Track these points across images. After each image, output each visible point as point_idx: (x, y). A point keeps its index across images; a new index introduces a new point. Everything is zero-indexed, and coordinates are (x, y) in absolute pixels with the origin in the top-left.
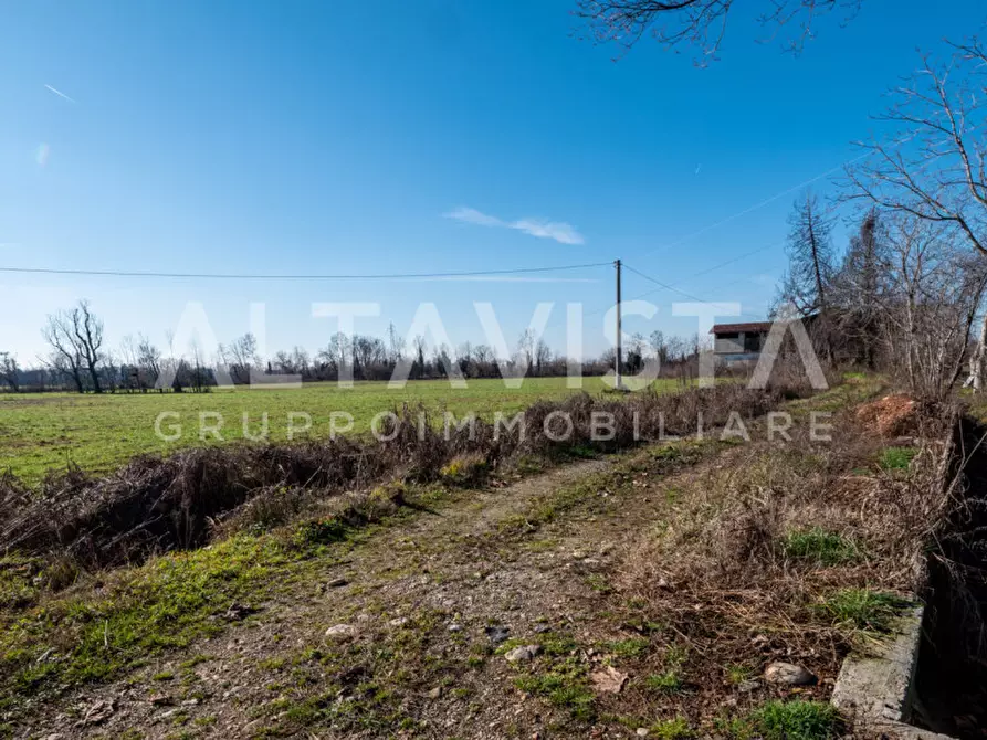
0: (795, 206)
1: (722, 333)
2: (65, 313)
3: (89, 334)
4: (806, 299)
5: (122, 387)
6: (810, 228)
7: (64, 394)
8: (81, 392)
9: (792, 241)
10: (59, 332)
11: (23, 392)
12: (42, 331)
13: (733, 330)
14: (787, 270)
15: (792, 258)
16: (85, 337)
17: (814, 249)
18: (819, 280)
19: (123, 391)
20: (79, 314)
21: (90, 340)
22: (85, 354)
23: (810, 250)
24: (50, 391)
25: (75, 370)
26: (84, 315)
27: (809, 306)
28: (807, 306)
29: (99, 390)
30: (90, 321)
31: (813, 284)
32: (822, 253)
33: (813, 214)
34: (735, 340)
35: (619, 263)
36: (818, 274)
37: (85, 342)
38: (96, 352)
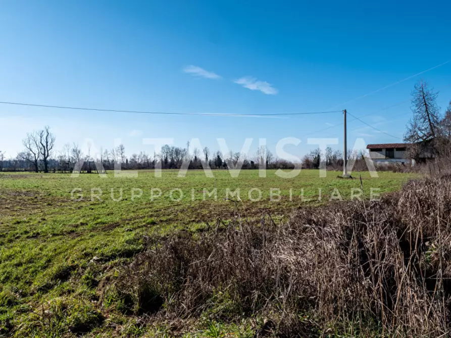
0: (415, 87)
1: (373, 149)
2: (36, 132)
3: (47, 142)
4: (423, 132)
5: (59, 170)
6: (424, 98)
7: (27, 173)
8: (37, 172)
9: (414, 104)
10: (31, 141)
11: (4, 171)
12: (23, 141)
13: (379, 147)
14: (412, 117)
15: (414, 111)
16: (45, 145)
17: (427, 108)
18: (430, 123)
19: (59, 172)
20: (43, 133)
21: (47, 146)
22: (43, 152)
23: (424, 108)
24: (19, 171)
25: (36, 160)
26: (46, 133)
27: (426, 136)
28: (425, 135)
29: (46, 171)
30: (49, 136)
31: (427, 125)
32: (431, 110)
33: (425, 91)
34: (381, 152)
35: (345, 111)
36: (429, 120)
37: (44, 147)
38: (49, 152)
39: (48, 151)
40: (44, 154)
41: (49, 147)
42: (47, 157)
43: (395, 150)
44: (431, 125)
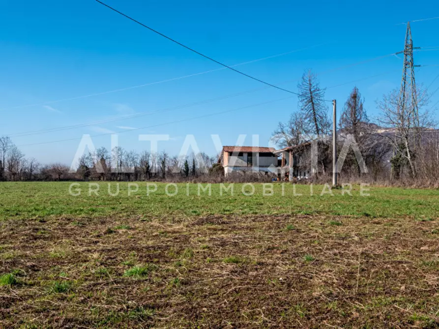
44: (317, 127)
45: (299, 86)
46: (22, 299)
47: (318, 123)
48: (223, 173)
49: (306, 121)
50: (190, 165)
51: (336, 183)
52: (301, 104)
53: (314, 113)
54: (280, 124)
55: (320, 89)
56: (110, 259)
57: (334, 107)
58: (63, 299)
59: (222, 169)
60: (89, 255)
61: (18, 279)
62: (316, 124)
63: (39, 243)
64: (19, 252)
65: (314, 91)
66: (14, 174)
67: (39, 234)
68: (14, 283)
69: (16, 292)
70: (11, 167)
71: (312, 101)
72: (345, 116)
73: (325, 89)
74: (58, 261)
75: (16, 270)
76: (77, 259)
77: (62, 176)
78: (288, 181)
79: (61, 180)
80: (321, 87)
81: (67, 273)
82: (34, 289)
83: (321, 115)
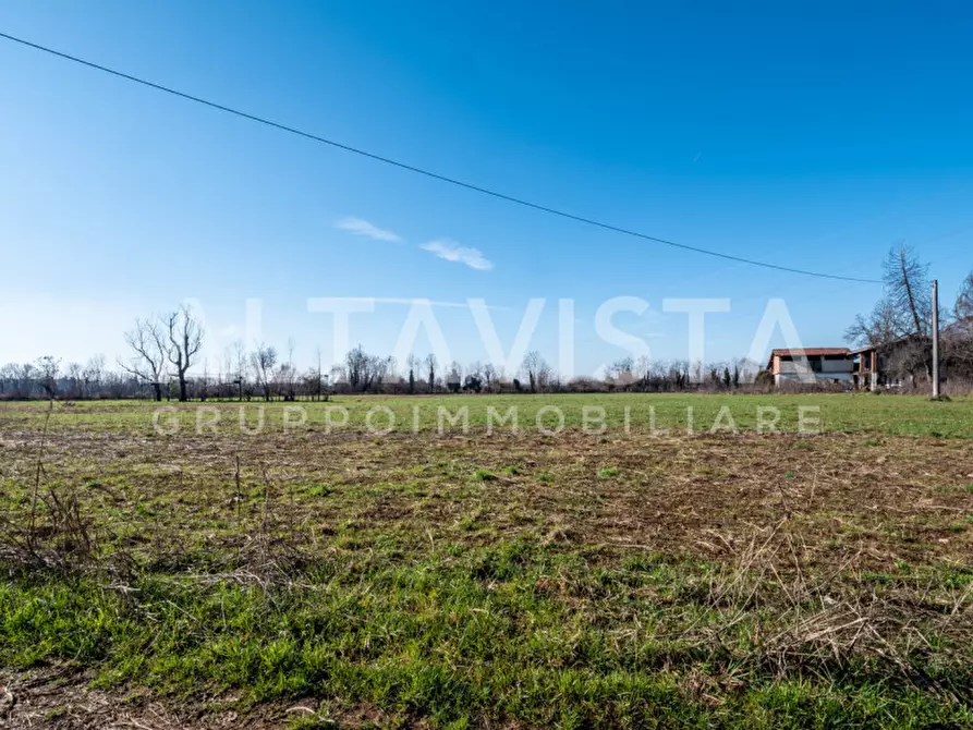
1: (786, 356)
3: (187, 338)
8: (159, 400)
17: (909, 289)
20: (177, 318)
21: (187, 344)
22: (175, 359)
26: (184, 317)
29: (183, 399)
36: (913, 309)
37: (178, 347)
38: (190, 358)
39: (187, 356)
40: (179, 363)
41: (191, 348)
42: (185, 368)
43: (823, 359)
44: (916, 317)
45: (885, 265)
46: (518, 482)
47: (917, 311)
48: (773, 382)
49: (899, 309)
50: (732, 373)
51: (939, 392)
52: (888, 288)
53: (911, 298)
54: (858, 317)
55: (920, 264)
56: (593, 463)
57: (934, 290)
58: (545, 485)
59: (772, 378)
60: (578, 459)
61: (519, 471)
62: (915, 315)
63: (543, 447)
64: (525, 453)
65: (910, 269)
66: (544, 387)
67: (546, 440)
68: (515, 472)
69: (515, 479)
70: (541, 380)
71: (906, 282)
72: (964, 298)
73: (929, 264)
74: (553, 461)
75: (519, 464)
76: (568, 460)
77: (587, 388)
78: (868, 390)
79: (585, 392)
80: (921, 262)
81: (555, 470)
82: (528, 478)
83: (923, 300)
